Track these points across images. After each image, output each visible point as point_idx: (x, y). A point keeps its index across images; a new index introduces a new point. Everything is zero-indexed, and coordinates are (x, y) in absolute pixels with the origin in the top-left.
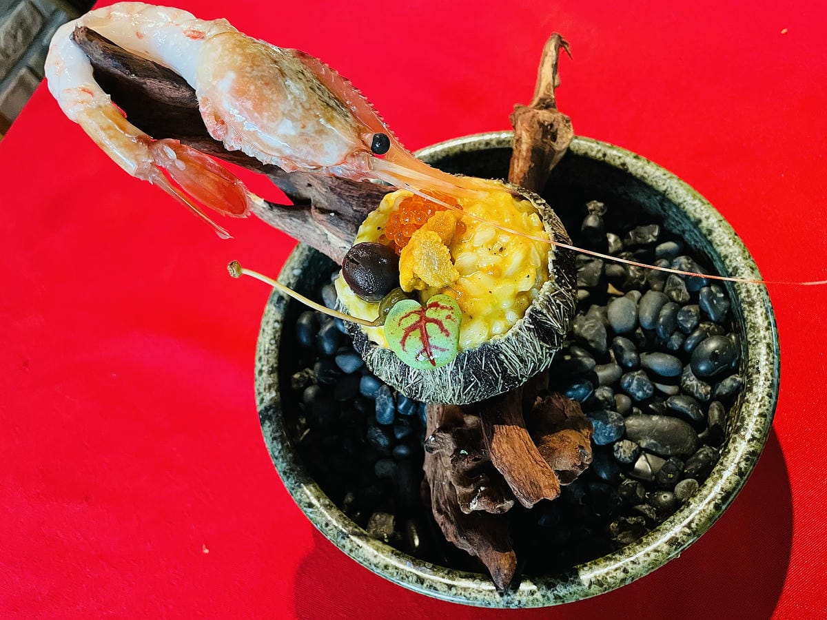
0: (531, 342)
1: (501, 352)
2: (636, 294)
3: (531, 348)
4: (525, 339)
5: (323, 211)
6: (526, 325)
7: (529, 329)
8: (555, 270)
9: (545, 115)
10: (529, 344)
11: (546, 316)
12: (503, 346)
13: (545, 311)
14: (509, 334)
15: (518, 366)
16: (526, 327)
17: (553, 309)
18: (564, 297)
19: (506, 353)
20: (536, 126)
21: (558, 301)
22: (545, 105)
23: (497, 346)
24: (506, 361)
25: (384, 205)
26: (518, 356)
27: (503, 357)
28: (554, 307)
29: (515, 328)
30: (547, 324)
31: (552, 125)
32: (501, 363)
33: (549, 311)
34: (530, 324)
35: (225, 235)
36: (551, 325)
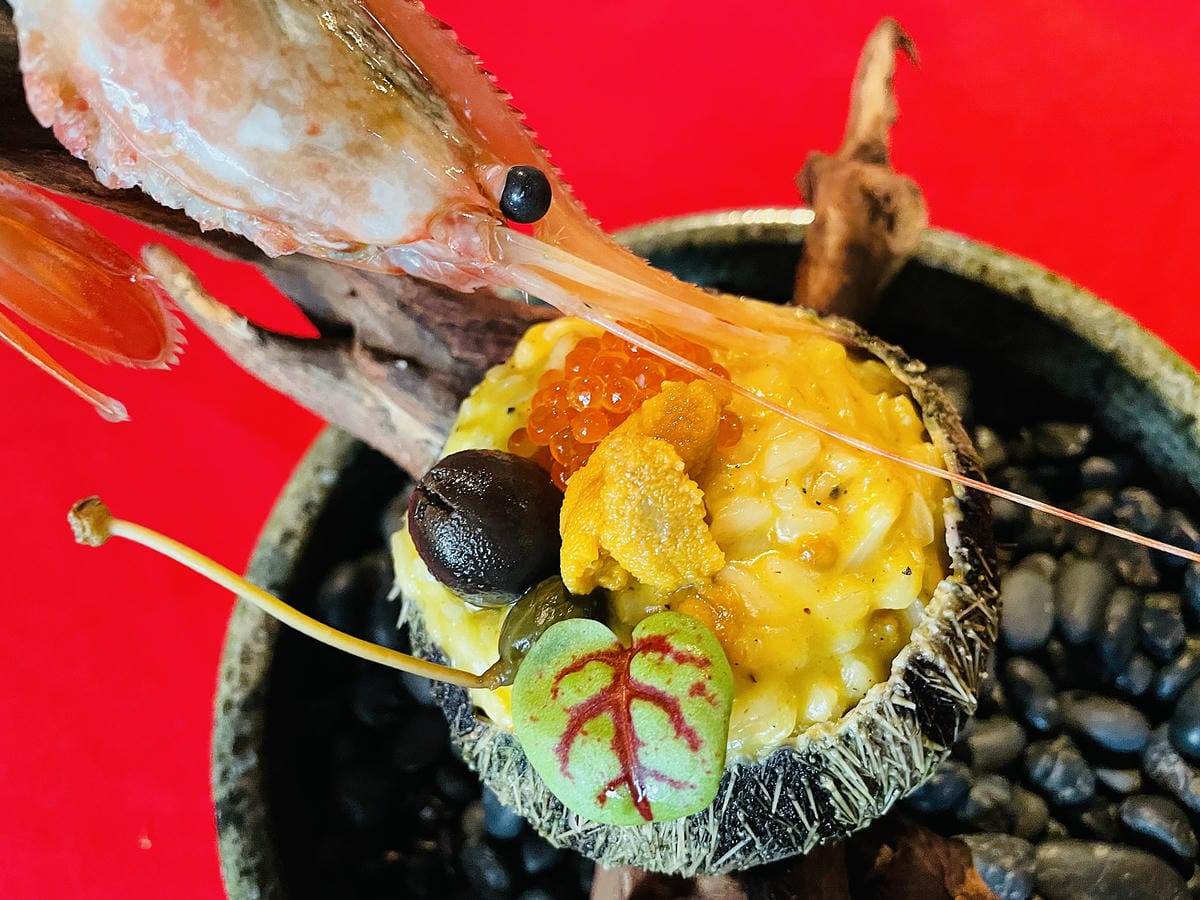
0: (902, 744)
1: (826, 771)
2: (1047, 562)
3: (902, 757)
4: (888, 737)
5: (381, 355)
6: (897, 701)
7: (902, 712)
8: (965, 550)
9: (878, 177)
10: (899, 749)
11: (945, 676)
12: (833, 756)
13: (942, 663)
14: (850, 723)
15: (863, 803)
16: (894, 705)
17: (959, 654)
18: (982, 619)
19: (839, 775)
20: (858, 198)
21: (971, 634)
22: (868, 153)
23: (817, 757)
24: (836, 794)
25: (525, 353)
26: (867, 780)
27: (828, 784)
28: (961, 650)
29: (867, 709)
30: (945, 694)
31: (887, 199)
32: (822, 796)
33: (950, 660)
34: (906, 697)
35: (115, 411)
36: (953, 698)
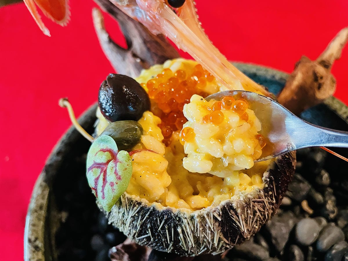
0: (211, 231)
1: (181, 225)
2: (324, 222)
3: (210, 236)
4: (207, 225)
5: (135, 56)
6: (216, 215)
7: (215, 219)
8: (268, 180)
9: (321, 70)
10: (210, 232)
11: (238, 217)
12: (185, 221)
13: (239, 211)
14: (196, 214)
15: (190, 244)
16: (214, 216)
17: (247, 213)
18: (264, 207)
19: (184, 228)
20: (311, 73)
21: (256, 208)
22: (325, 64)
23: (180, 218)
24: (181, 235)
26: (194, 237)
27: (179, 230)
28: (249, 212)
29: (204, 212)
30: (236, 223)
31: (322, 78)
32: (177, 234)
33: (243, 212)
34: (219, 215)
36: (238, 226)
